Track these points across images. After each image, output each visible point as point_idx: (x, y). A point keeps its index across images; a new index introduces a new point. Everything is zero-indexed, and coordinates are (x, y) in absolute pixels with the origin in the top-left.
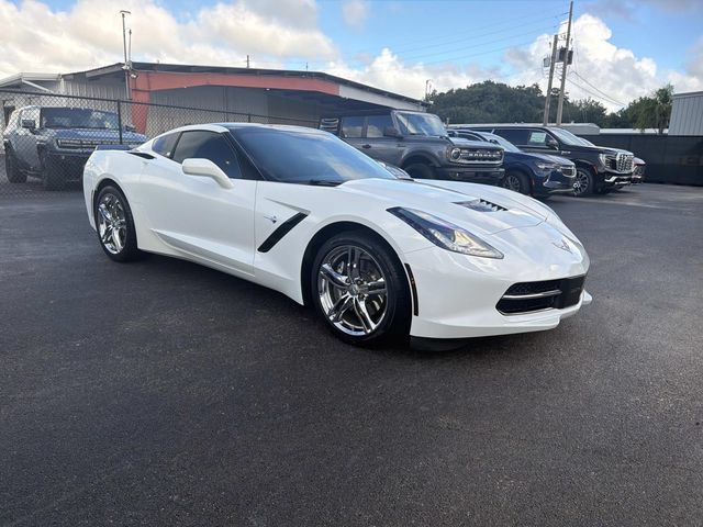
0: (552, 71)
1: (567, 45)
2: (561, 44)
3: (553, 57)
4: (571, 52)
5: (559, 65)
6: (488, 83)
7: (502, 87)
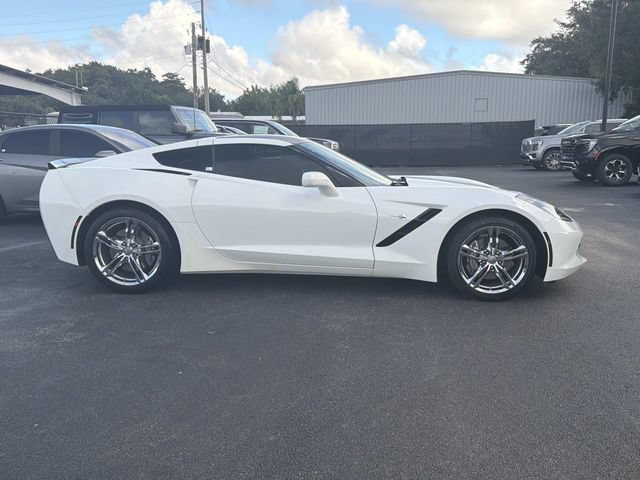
0: (194, 59)
1: (203, 33)
2: (199, 32)
3: (193, 45)
4: (208, 41)
5: (199, 53)
6: (94, 64)
7: (111, 70)
